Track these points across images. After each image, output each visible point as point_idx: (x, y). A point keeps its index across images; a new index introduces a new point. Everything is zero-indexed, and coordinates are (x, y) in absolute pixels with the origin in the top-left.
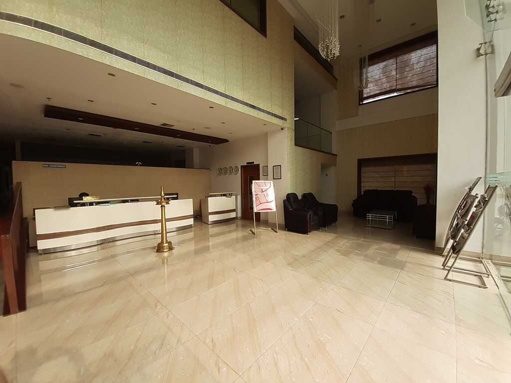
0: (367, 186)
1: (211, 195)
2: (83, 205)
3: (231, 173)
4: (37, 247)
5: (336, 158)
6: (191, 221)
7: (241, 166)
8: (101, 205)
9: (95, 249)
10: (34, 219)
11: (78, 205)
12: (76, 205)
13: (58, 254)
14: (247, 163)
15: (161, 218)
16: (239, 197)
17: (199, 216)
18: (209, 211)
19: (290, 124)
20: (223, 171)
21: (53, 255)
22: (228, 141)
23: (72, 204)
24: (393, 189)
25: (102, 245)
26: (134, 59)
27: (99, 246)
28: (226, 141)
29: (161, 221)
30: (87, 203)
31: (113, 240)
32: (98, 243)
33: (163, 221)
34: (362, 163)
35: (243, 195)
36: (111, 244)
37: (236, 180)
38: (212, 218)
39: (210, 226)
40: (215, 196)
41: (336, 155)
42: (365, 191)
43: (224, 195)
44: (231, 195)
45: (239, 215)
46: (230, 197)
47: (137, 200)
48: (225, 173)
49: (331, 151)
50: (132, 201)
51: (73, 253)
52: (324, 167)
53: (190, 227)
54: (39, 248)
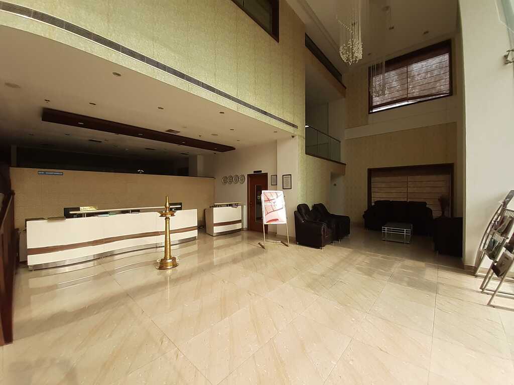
0: (377, 196)
1: (216, 205)
2: (80, 216)
3: (237, 182)
4: (27, 261)
5: (345, 167)
6: (195, 233)
7: (248, 175)
8: (99, 216)
9: (91, 264)
10: (26, 230)
11: (74, 216)
12: (72, 216)
13: (51, 270)
14: (254, 172)
15: (165, 230)
16: (245, 207)
17: (203, 226)
18: (214, 223)
19: (300, 132)
20: (229, 180)
21: (44, 272)
22: (235, 149)
23: (67, 215)
24: (405, 200)
25: (99, 260)
26: (142, 58)
27: (96, 261)
28: (232, 148)
29: (165, 233)
30: (84, 214)
31: (111, 254)
32: (94, 257)
33: (167, 233)
34: (372, 173)
35: (249, 205)
36: (109, 258)
37: (243, 189)
38: (217, 230)
39: (214, 238)
40: (221, 206)
41: (345, 164)
42: (376, 202)
43: (230, 205)
44: (237, 205)
45: (245, 226)
46: (236, 207)
47: (138, 211)
48: (231, 182)
49: (340, 160)
50: (133, 211)
51: (67, 269)
52: (333, 176)
53: (194, 239)
54: (29, 264)
